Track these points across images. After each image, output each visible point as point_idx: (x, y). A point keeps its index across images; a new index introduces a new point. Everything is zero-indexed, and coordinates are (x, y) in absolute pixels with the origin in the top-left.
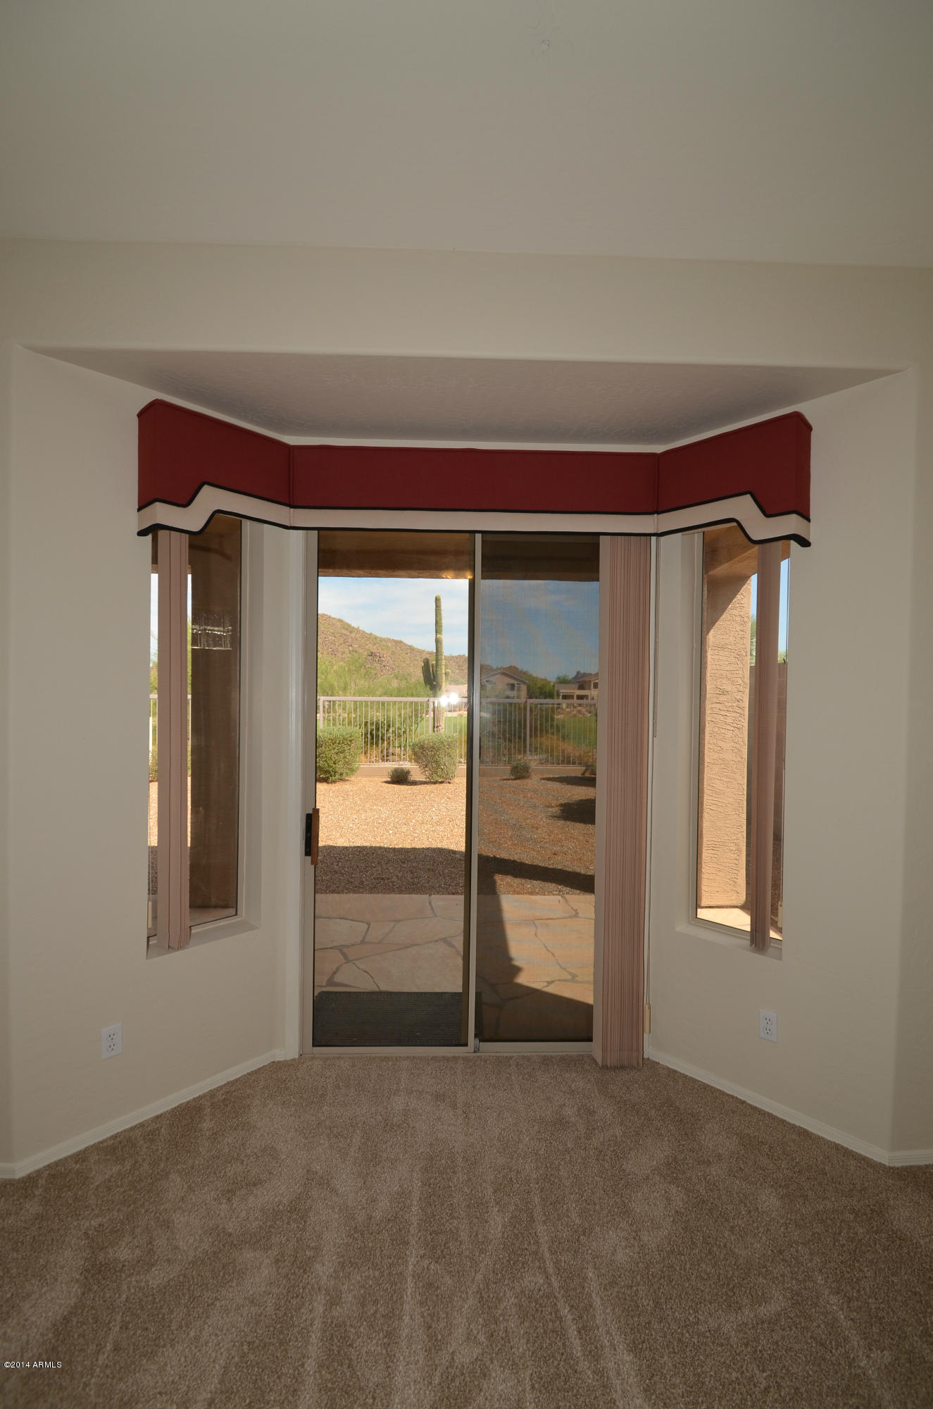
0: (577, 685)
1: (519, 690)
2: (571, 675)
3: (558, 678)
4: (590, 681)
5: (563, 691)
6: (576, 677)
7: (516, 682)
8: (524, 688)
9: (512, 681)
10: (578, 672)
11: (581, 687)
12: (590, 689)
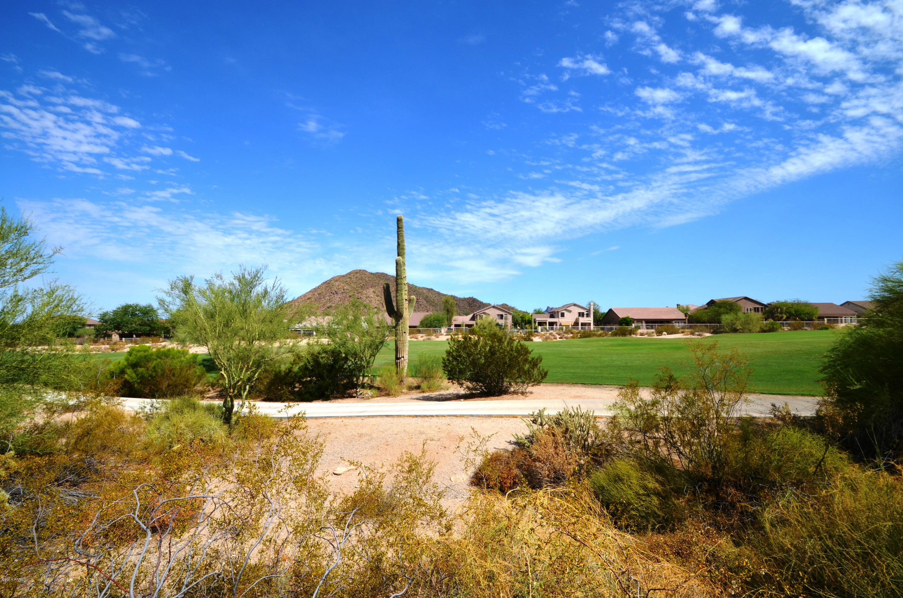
0: (549, 315)
1: (506, 319)
2: (544, 309)
3: (535, 310)
4: (558, 312)
5: (539, 319)
6: (547, 311)
7: (503, 313)
8: (510, 317)
9: (501, 313)
10: (548, 307)
11: (552, 316)
12: (558, 317)
